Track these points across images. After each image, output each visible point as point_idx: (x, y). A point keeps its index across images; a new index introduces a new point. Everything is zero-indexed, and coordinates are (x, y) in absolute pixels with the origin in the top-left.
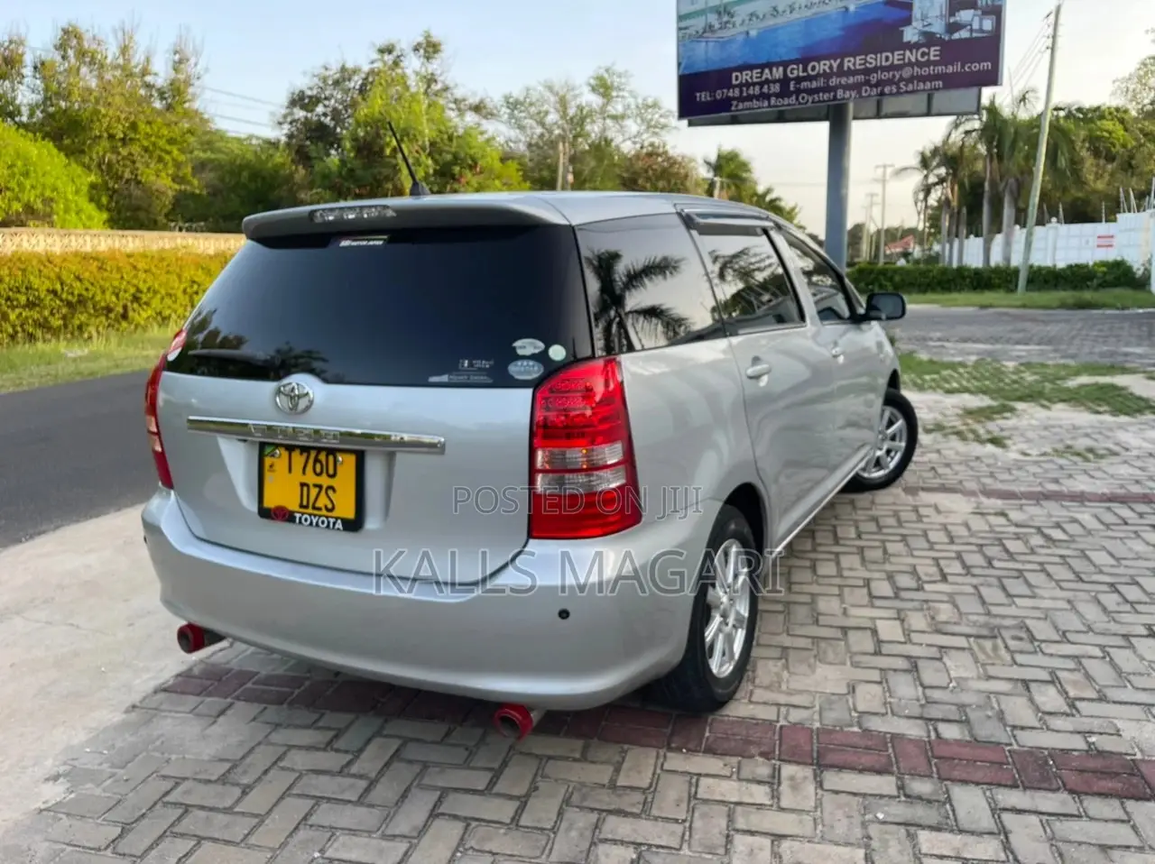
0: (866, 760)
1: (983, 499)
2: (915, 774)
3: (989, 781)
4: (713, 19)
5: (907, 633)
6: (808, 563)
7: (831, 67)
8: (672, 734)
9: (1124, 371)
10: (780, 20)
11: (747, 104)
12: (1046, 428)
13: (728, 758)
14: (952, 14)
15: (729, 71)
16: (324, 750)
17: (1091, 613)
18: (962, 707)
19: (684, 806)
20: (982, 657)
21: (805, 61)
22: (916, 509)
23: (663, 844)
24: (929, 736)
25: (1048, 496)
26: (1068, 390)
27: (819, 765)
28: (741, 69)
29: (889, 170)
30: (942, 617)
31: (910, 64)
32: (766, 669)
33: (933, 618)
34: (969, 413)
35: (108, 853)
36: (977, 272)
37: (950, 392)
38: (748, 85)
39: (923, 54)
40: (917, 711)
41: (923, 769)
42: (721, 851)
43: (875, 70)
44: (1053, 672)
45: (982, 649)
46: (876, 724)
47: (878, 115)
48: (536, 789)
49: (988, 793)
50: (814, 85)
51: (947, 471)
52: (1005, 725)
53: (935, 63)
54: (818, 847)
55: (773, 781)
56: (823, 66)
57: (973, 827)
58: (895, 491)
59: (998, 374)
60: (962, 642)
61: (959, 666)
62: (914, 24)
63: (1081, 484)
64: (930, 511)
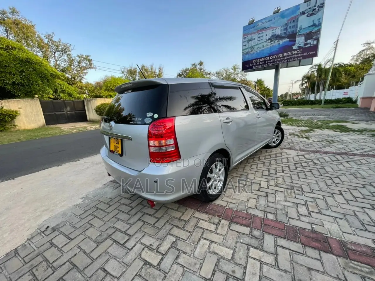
0: (244, 222)
1: (300, 152)
2: (256, 229)
3: (277, 235)
4: (250, 50)
5: (268, 186)
6: (250, 165)
7: (275, 57)
8: (200, 206)
9: (346, 122)
10: (264, 48)
11: (256, 67)
12: (321, 135)
13: (210, 215)
14: (306, 41)
15: (253, 60)
16: (129, 199)
17: (322, 185)
18: (276, 209)
19: (193, 228)
20: (286, 195)
21: (269, 56)
22: (281, 154)
23: (183, 238)
24: (264, 217)
25: (317, 152)
26: (330, 126)
27: (231, 221)
28: (255, 59)
29: (294, 81)
30: (279, 182)
31: (294, 54)
32: (229, 191)
33: (276, 182)
34: (302, 131)
35: (79, 217)
36: (312, 101)
37: (298, 126)
38: (257, 62)
39: (298, 52)
40: (263, 209)
41: (259, 227)
42: (196, 243)
43: (286, 56)
44: (306, 202)
45: (287, 192)
46: (251, 211)
47: (287, 67)
48: (163, 216)
49: (275, 239)
50: (271, 61)
51: (292, 144)
52: (287, 217)
53: (301, 53)
54: (222, 247)
55: (217, 225)
56: (274, 57)
57: (267, 250)
58: (278, 149)
59: (312, 122)
60: (282, 190)
61: (280, 197)
62: (296, 45)
63: (328, 149)
64: (285, 154)
